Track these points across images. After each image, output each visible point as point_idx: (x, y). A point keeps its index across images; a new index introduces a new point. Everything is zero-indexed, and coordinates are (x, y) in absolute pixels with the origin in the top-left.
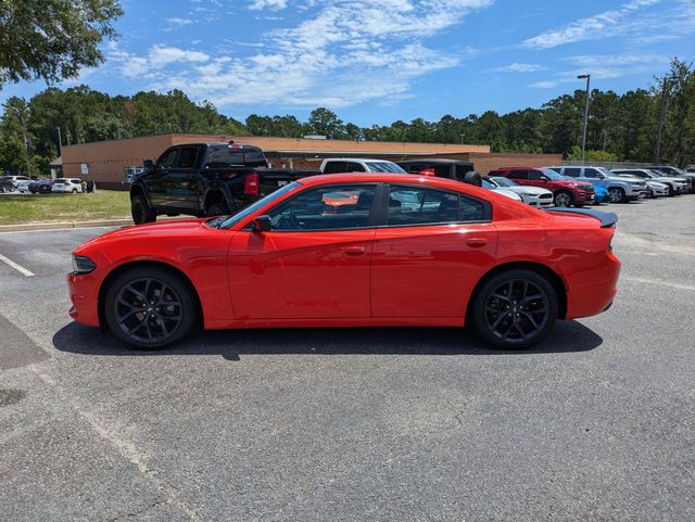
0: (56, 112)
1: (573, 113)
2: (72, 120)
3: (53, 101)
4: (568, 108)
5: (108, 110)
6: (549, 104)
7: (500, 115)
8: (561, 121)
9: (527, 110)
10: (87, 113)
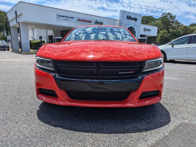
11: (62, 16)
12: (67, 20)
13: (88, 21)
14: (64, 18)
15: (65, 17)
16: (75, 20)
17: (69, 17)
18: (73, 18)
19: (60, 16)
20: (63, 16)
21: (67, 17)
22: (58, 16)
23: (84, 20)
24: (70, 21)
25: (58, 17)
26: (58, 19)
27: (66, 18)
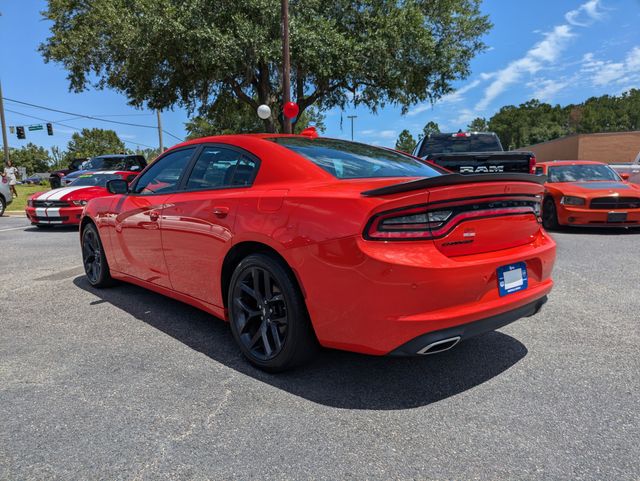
0: (505, 126)
2: (518, 131)
3: (504, 117)
5: (554, 120)
10: (533, 124)
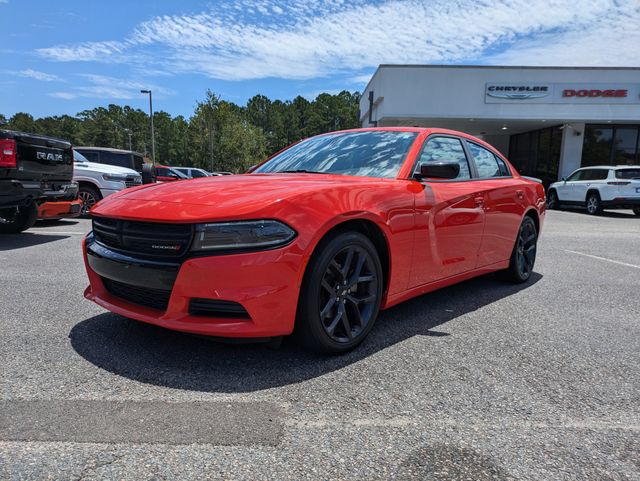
1: (110, 124)
4: (104, 119)
6: (83, 114)
7: (35, 118)
8: (99, 131)
9: (63, 116)
11: (502, 89)
12: (521, 98)
13: (609, 93)
14: (511, 93)
15: (514, 89)
16: (555, 93)
17: (528, 89)
18: (544, 89)
19: (498, 88)
20: (508, 89)
21: (521, 89)
22: (490, 89)
23: (592, 91)
24: (533, 101)
25: (488, 92)
26: (487, 98)
27: (517, 93)
